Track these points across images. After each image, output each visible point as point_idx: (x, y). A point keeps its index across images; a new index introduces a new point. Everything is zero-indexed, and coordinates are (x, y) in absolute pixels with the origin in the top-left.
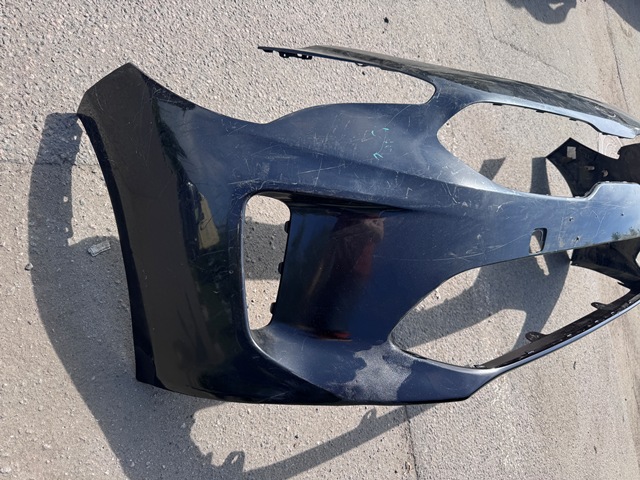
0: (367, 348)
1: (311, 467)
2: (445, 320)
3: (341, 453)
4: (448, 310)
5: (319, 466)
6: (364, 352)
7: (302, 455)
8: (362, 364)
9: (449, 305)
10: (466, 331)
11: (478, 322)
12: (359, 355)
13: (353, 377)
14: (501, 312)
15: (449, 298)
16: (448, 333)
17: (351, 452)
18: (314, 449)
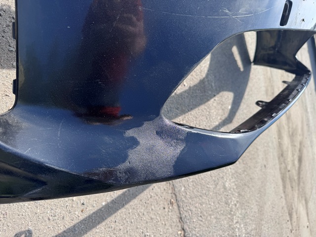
0: (139, 125)
1: (99, 223)
2: (190, 100)
3: (123, 206)
4: (191, 94)
5: (106, 221)
6: (136, 129)
7: (90, 217)
8: (134, 142)
9: (192, 90)
10: (202, 107)
11: (208, 100)
12: (130, 133)
13: (125, 158)
14: (221, 94)
15: (191, 86)
16: (192, 109)
17: (131, 203)
18: (100, 210)
